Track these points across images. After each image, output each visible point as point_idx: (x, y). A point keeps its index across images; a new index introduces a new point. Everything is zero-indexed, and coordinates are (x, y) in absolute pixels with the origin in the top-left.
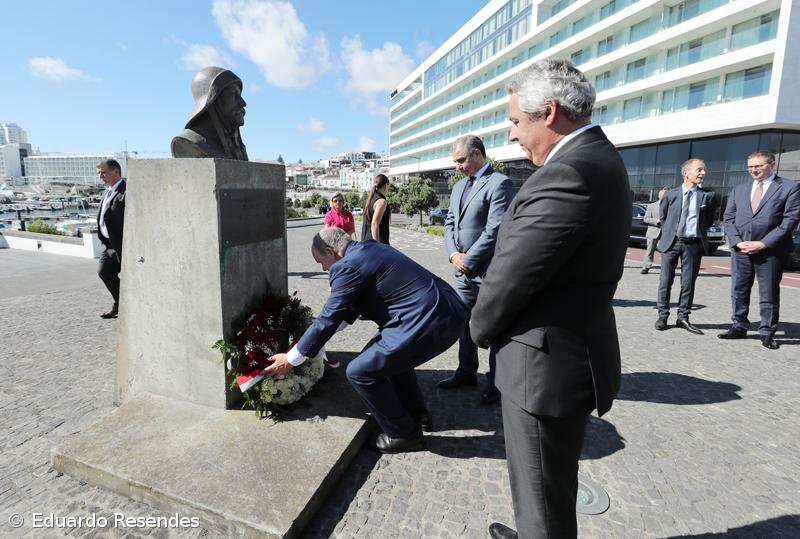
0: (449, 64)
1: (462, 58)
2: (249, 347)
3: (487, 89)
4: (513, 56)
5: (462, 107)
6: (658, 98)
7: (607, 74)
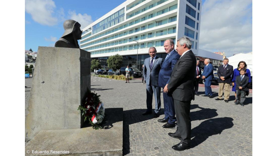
0: (100, 25)
1: (105, 24)
2: (88, 107)
3: (113, 34)
4: (120, 26)
5: (105, 39)
6: (155, 43)
7: (144, 35)
